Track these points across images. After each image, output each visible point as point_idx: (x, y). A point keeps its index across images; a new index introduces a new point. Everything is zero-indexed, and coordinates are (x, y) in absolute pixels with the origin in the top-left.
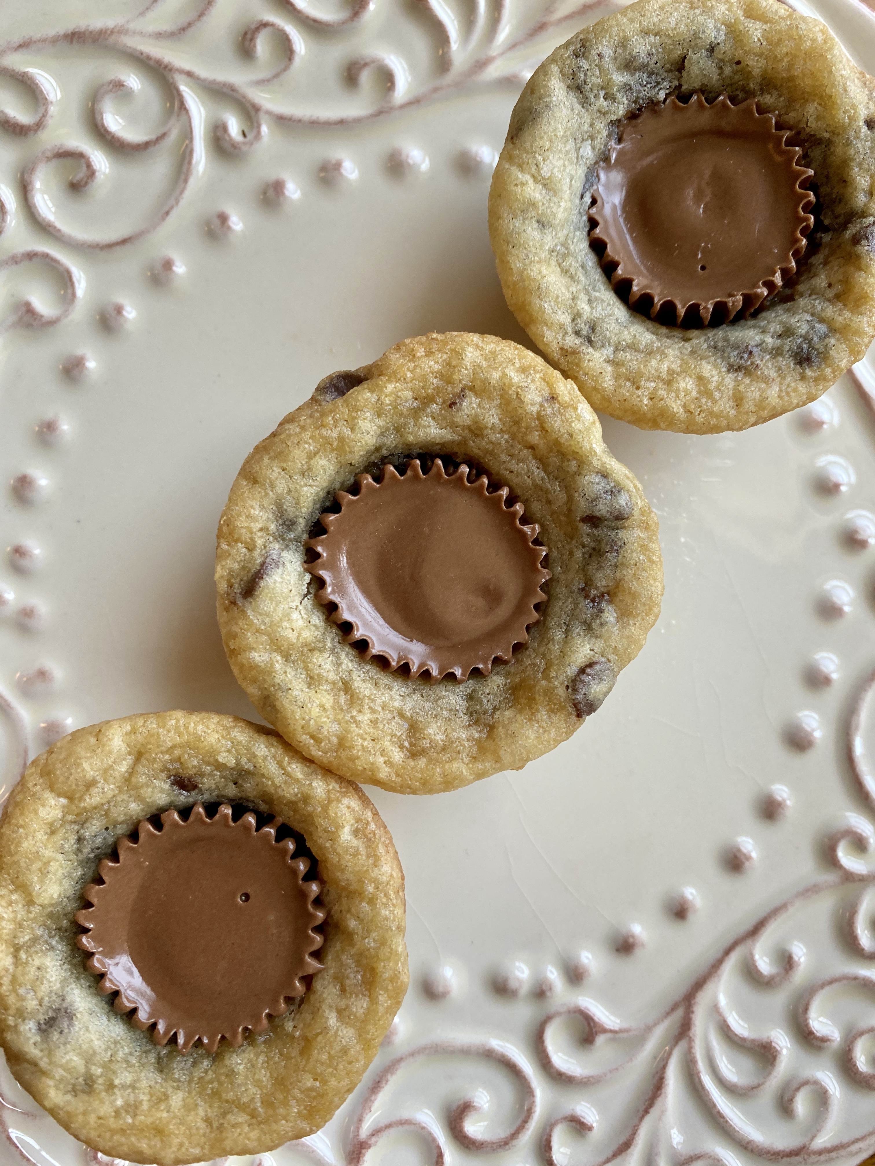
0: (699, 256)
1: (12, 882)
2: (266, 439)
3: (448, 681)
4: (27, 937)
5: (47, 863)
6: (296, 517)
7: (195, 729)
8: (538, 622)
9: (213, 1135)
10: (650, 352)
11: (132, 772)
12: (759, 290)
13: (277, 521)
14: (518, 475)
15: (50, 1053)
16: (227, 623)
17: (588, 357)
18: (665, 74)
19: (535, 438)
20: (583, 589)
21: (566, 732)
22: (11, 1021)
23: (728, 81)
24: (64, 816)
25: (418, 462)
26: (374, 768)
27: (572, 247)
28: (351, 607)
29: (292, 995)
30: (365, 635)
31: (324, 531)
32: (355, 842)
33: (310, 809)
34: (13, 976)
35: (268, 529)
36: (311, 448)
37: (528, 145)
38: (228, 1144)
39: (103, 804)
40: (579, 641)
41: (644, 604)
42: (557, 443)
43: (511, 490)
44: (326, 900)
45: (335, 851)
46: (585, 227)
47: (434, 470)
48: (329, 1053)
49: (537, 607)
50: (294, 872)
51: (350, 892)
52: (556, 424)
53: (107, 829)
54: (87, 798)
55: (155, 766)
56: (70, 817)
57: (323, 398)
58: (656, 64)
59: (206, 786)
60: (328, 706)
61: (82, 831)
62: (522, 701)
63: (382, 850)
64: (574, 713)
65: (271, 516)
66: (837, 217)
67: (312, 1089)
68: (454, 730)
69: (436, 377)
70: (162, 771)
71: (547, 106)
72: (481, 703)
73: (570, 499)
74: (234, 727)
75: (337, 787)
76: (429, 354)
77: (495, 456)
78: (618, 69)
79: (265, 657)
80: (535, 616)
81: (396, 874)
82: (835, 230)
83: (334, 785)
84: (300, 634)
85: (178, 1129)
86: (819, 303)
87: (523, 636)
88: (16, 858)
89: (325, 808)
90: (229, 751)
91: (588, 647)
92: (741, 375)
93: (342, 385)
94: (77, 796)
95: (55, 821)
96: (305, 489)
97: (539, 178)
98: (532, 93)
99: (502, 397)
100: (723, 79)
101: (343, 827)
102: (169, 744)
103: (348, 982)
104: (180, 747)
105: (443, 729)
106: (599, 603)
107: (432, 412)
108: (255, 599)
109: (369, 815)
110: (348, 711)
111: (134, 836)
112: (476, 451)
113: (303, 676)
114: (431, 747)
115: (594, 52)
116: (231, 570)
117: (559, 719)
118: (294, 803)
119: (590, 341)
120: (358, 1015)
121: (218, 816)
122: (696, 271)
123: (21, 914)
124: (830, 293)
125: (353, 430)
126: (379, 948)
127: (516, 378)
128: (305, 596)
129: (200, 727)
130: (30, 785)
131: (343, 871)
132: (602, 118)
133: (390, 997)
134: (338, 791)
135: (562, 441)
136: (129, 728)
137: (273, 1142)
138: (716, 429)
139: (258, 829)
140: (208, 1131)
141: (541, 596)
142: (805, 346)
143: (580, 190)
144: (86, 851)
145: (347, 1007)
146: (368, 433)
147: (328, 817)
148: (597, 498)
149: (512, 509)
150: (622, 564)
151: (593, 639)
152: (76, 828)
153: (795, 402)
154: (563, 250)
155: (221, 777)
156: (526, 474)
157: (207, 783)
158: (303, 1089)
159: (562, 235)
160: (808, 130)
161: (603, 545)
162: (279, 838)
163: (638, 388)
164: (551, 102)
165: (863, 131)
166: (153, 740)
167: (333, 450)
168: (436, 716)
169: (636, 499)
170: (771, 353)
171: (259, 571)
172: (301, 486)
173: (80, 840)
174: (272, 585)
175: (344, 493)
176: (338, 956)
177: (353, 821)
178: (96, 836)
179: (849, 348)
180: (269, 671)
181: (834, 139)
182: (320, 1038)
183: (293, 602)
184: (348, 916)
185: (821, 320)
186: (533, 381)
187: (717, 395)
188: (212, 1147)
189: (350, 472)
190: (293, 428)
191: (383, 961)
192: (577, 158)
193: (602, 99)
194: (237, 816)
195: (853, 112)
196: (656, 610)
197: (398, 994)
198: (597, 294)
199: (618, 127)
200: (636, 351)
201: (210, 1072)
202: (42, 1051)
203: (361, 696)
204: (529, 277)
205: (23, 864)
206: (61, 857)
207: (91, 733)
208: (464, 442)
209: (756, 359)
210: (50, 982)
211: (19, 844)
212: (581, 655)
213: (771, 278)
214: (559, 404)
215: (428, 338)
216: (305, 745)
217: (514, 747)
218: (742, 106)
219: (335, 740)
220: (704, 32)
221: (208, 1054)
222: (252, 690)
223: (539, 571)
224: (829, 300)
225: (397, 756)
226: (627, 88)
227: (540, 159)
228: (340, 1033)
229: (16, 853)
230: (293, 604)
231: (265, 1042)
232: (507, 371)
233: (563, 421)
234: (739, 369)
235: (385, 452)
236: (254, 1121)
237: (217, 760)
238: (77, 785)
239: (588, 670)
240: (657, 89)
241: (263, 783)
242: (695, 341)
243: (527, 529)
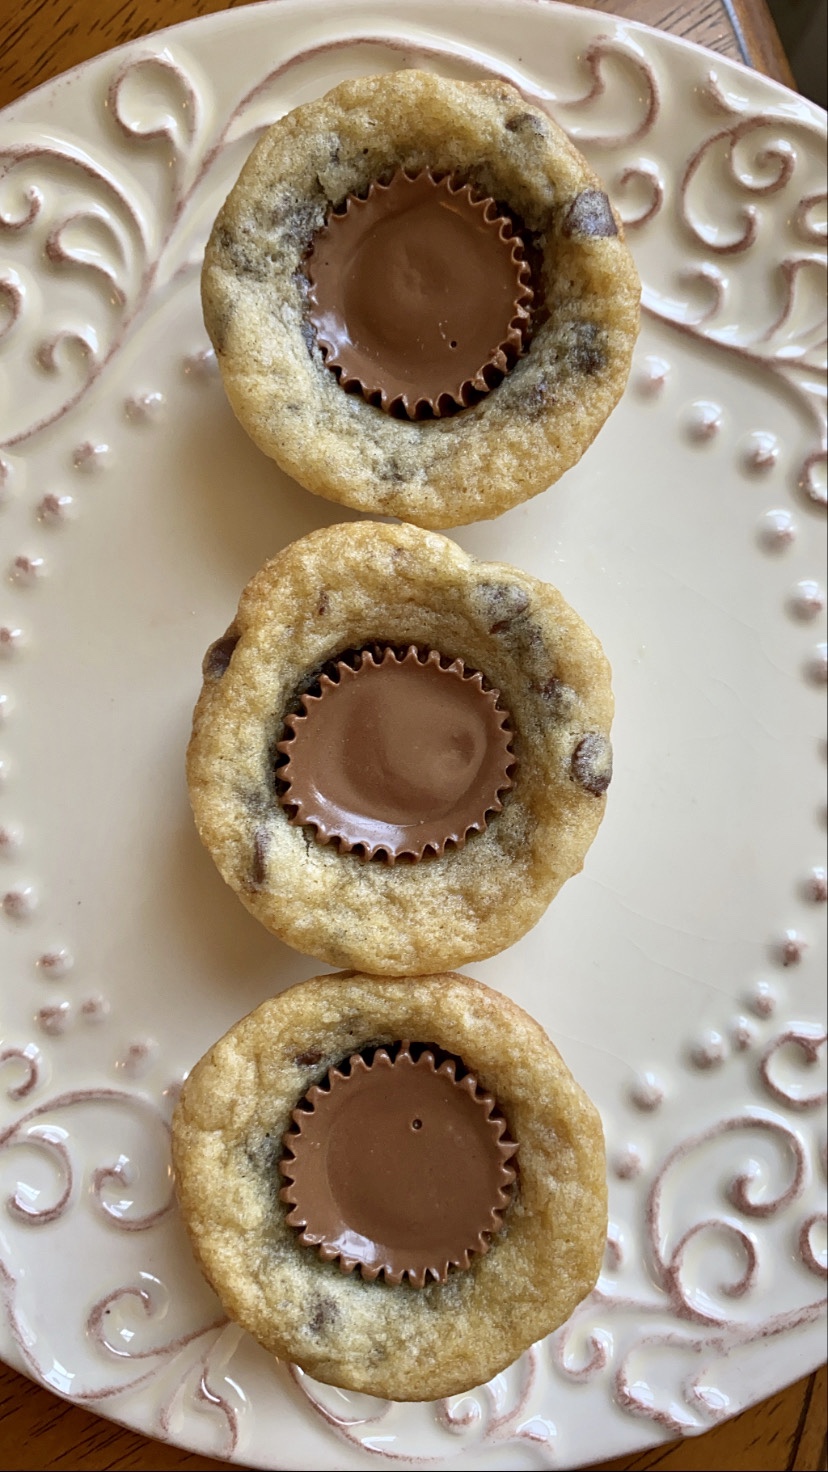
0: (444, 336)
1: (218, 1224)
2: (191, 742)
3: (472, 837)
4: (258, 1262)
5: (237, 1192)
6: (257, 788)
7: (289, 1008)
8: (515, 738)
9: (509, 1334)
10: (455, 451)
11: (260, 1075)
12: (512, 336)
13: (244, 802)
14: (415, 628)
15: (334, 1343)
16: (260, 911)
17: (405, 493)
18: (311, 202)
19: (407, 591)
20: (532, 687)
21: (597, 816)
22: (287, 1336)
23: (368, 170)
24: (226, 1145)
25: (326, 677)
26: (458, 951)
27: (332, 407)
28: (351, 831)
29: (506, 1182)
30: (379, 846)
31: (287, 785)
32: (480, 1023)
33: (425, 1017)
34: (266, 1298)
35: (241, 814)
36: (232, 726)
37: (237, 350)
38: (526, 1334)
39: (252, 1116)
40: (556, 734)
41: (591, 667)
42: (429, 584)
43: (416, 644)
44: (487, 1086)
45: (467, 1040)
46: (332, 379)
47: (342, 673)
48: (566, 1213)
49: (506, 725)
50: (445, 1078)
51: (502, 1067)
52: (416, 570)
53: (268, 1135)
54: (235, 1118)
55: (276, 1058)
56: (232, 1143)
57: (213, 676)
58: (297, 201)
59: (328, 1050)
60: (386, 925)
61: (249, 1149)
62: (543, 813)
63: (507, 1016)
64: (592, 795)
65: (236, 802)
66: (539, 220)
67: (570, 1251)
68: (503, 875)
69: (293, 599)
70: (284, 1059)
71: (231, 307)
72: (511, 837)
73: (471, 622)
74: (321, 986)
75: (437, 985)
76: (275, 584)
77: (386, 626)
78: (268, 230)
79: (309, 918)
80: (508, 735)
81: (531, 1028)
82: (545, 231)
83: (434, 985)
84: (324, 882)
85: (477, 1346)
86: (573, 306)
87: (510, 759)
88: (209, 1202)
89: (438, 1008)
90: (329, 1010)
91: (567, 733)
92: (544, 418)
93: (221, 655)
94: (227, 1121)
95: (221, 1153)
96: (249, 761)
97: (265, 370)
98: (211, 302)
99: (357, 578)
100: (363, 172)
101: (462, 1015)
102: (277, 1033)
103: (546, 1144)
104: (287, 1030)
105: (493, 880)
106: (553, 690)
107: (309, 629)
108: (269, 878)
109: (479, 993)
110: (405, 917)
111: (294, 1128)
112: (368, 632)
113: (350, 913)
114: (493, 901)
115: (239, 233)
116: (234, 867)
117: (583, 808)
118: (410, 1019)
119: (399, 478)
120: (571, 1167)
121: (353, 1069)
122: (450, 351)
123: (241, 1246)
124: (577, 291)
125: (255, 688)
126: (555, 1100)
127: (356, 555)
128: (308, 847)
129: (293, 1004)
130: (183, 1136)
131: (484, 1052)
132: (283, 277)
133: (590, 1137)
134: (440, 989)
135: (431, 579)
136: (235, 1040)
137: (563, 1312)
138: (554, 478)
139: (393, 1060)
140: (503, 1333)
141: (502, 716)
142: (583, 354)
143: (306, 351)
144: (261, 1163)
145: (558, 1165)
146: (269, 682)
147: (445, 1015)
148: (491, 606)
149: (429, 661)
150: (550, 645)
151: (567, 724)
152: (242, 1149)
153: (605, 409)
154: (327, 415)
155: (335, 1035)
156: (421, 623)
157: (328, 1047)
158: (562, 1254)
159: (317, 404)
160: (464, 165)
161: (523, 640)
162: (415, 1057)
163: (465, 490)
164: (231, 301)
165: (509, 137)
166: (261, 1038)
167: (250, 715)
168: (481, 873)
169: (524, 585)
170: (558, 380)
171: (257, 854)
172: (245, 761)
173: (251, 1157)
174: (274, 858)
175: (282, 743)
176: (525, 1127)
177: (468, 1006)
178: (262, 1147)
179: (622, 329)
180: (320, 929)
181: (490, 159)
182: (550, 1205)
183: (300, 859)
184: (512, 1088)
185: (583, 321)
186: (374, 547)
187: (535, 450)
188: (514, 1345)
189: (276, 721)
190: (207, 720)
191: (564, 1109)
192: (285, 327)
193: (272, 263)
194: (369, 1061)
195: (489, 128)
196: (604, 664)
197: (595, 1130)
198: (380, 432)
199: (301, 272)
200: (443, 459)
201: (477, 1287)
202: (326, 1346)
203: (408, 898)
204: (313, 461)
205: (217, 1204)
206: (244, 1180)
207: (206, 1064)
208: (352, 633)
209: (549, 394)
210: (298, 1287)
211: (204, 1189)
212: (566, 744)
213: (515, 317)
214: (407, 550)
215: (264, 570)
216: (389, 968)
217: (560, 857)
218: (394, 181)
219: (410, 948)
220: (319, 150)
221: (467, 1273)
222: (317, 951)
223: (487, 695)
224: (580, 298)
225: (470, 927)
226: (287, 238)
227: (255, 353)
228: (565, 1191)
229: (207, 1198)
230: (303, 861)
231: (508, 1235)
232: (346, 555)
233: (421, 564)
234: (540, 413)
235: (293, 685)
236: (538, 1304)
237: (323, 1023)
238: (221, 1113)
239: (580, 753)
240: (312, 220)
241: (373, 1019)
242: (488, 413)
243: (452, 669)
